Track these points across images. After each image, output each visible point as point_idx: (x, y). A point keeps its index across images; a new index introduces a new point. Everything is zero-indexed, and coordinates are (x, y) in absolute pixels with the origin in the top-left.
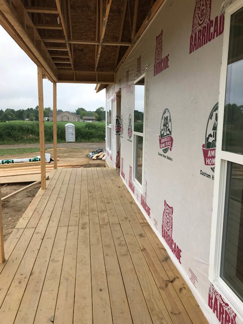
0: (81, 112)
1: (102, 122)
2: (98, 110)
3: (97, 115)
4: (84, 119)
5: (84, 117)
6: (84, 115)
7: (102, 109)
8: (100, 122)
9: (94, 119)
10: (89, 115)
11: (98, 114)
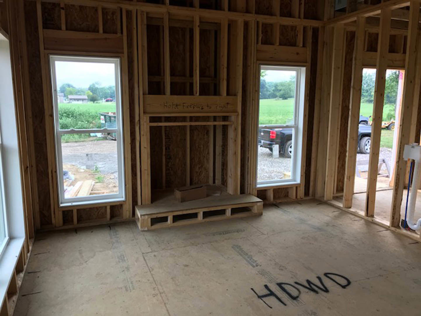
0: (66, 89)
1: (97, 103)
2: (92, 86)
3: (91, 94)
4: (71, 99)
5: (70, 97)
6: (71, 93)
7: (97, 84)
8: (94, 103)
9: (85, 99)
10: (79, 94)
11: (91, 91)
